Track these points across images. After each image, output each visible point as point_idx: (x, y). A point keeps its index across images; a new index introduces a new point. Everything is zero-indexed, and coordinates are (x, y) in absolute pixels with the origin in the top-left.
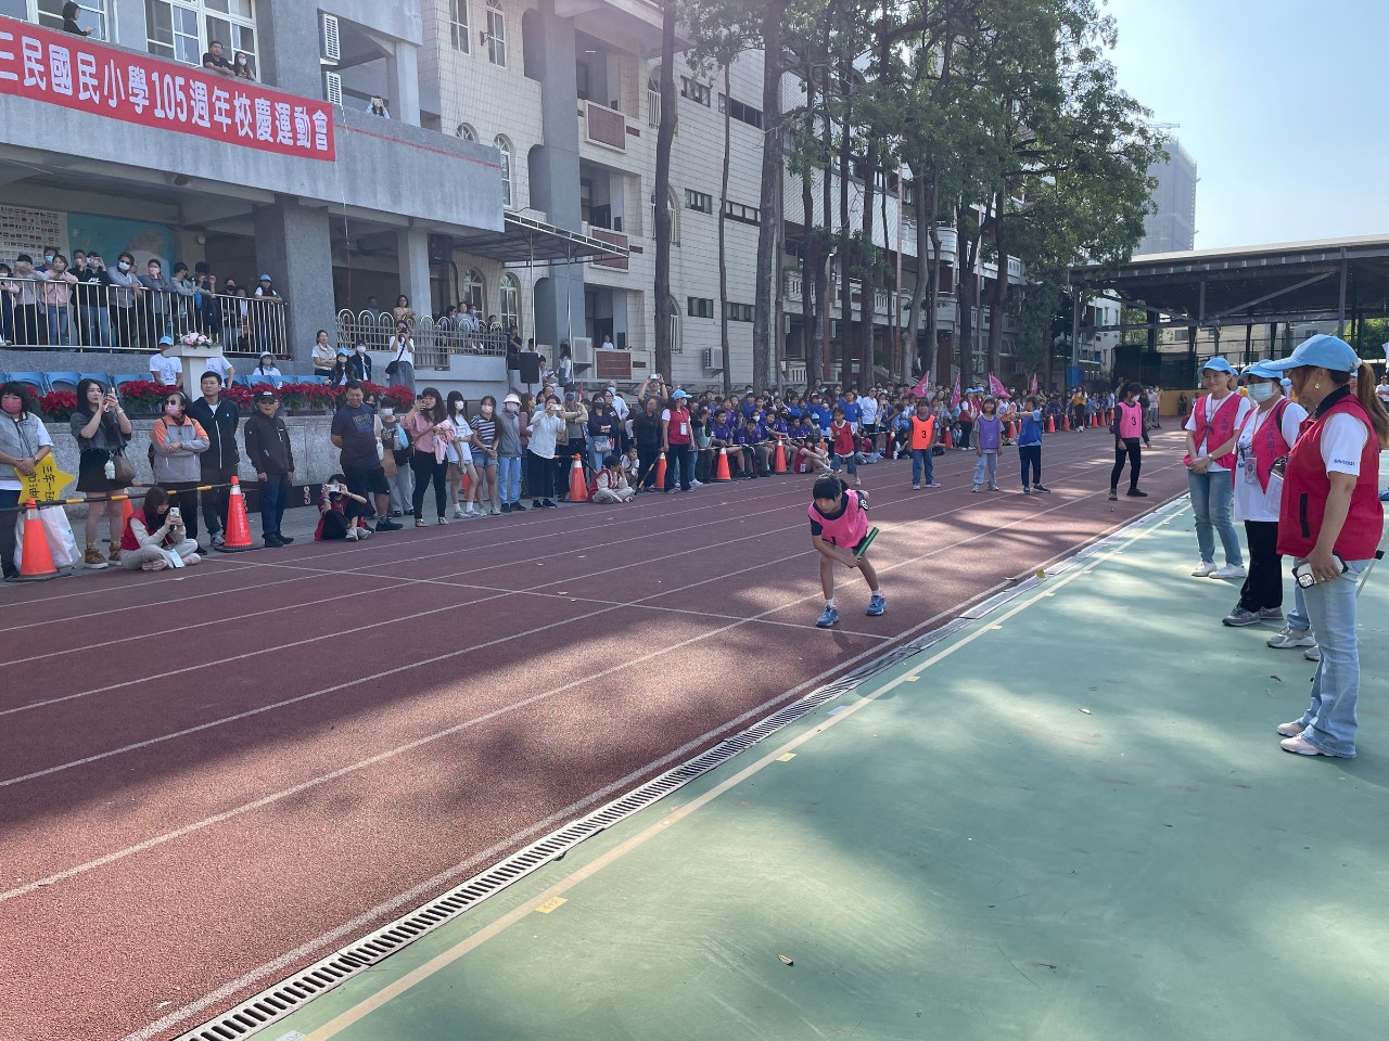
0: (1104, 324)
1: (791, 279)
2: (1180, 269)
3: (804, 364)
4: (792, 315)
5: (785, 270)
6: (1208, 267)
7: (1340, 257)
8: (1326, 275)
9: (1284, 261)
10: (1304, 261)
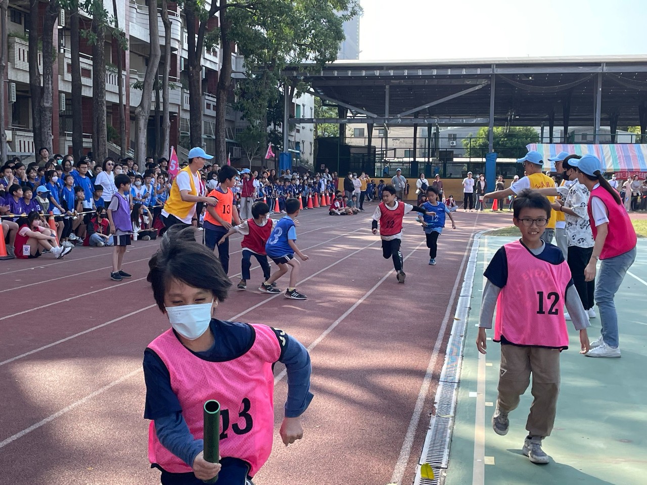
0: (301, 117)
1: (17, 47)
2: (370, 73)
3: (33, 135)
4: (18, 83)
5: (9, 36)
6: (392, 73)
7: (491, 72)
8: (480, 87)
9: (449, 72)
10: (465, 73)
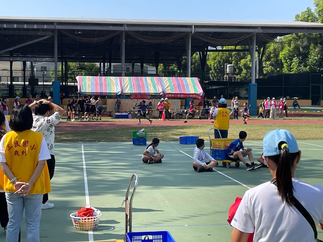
7: (54, 28)
8: (48, 37)
9: (25, 26)
10: (36, 28)
